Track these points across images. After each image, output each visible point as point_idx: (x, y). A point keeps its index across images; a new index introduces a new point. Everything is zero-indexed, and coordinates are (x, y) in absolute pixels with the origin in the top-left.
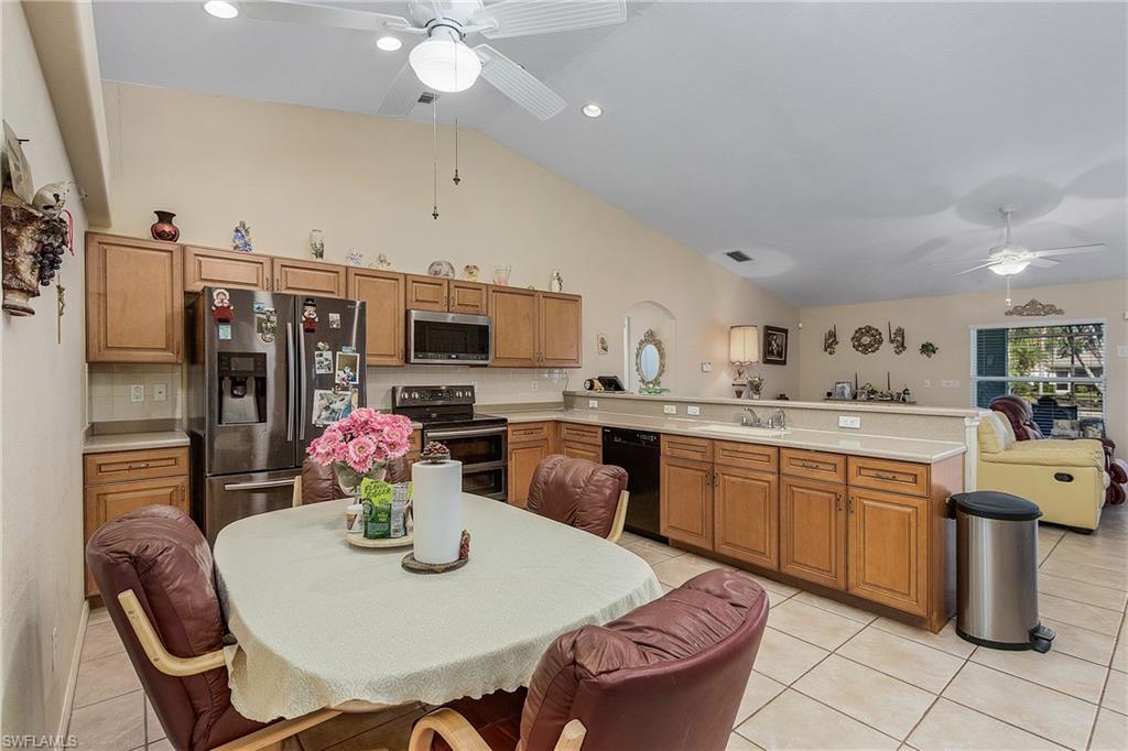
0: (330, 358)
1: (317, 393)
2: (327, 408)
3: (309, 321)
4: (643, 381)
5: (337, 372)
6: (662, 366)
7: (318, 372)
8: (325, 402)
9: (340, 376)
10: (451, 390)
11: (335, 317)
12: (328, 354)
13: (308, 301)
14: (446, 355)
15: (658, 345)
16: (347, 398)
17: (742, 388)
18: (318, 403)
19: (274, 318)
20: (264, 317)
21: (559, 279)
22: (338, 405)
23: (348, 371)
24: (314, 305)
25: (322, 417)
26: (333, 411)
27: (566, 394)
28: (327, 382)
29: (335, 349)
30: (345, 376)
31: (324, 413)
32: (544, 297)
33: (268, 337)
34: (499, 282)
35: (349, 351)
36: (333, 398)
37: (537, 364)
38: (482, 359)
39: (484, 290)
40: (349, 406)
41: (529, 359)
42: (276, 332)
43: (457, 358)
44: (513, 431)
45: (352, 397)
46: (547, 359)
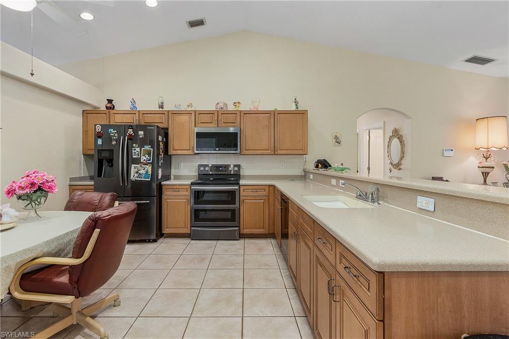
0: (139, 151)
1: (133, 166)
2: (137, 172)
3: (130, 135)
4: (391, 164)
5: (142, 157)
6: (403, 152)
7: (133, 157)
8: (136, 170)
9: (143, 159)
10: (227, 167)
11: (141, 133)
12: (138, 149)
13: (131, 127)
15: (400, 138)
16: (146, 168)
17: (487, 170)
18: (133, 170)
19: (116, 135)
20: (113, 135)
21: (296, 102)
22: (142, 172)
23: (147, 156)
24: (132, 128)
25: (135, 176)
26: (140, 174)
27: (304, 171)
28: (137, 161)
29: (141, 146)
30: (145, 158)
31: (136, 175)
32: (278, 114)
33: (114, 143)
34: (254, 108)
35: (147, 148)
36: (140, 168)
37: (273, 153)
38: (233, 150)
39: (239, 114)
40: (147, 172)
41: (268, 150)
42: (118, 141)
43: (219, 150)
44: (244, 189)
45: (149, 168)
46: (280, 150)
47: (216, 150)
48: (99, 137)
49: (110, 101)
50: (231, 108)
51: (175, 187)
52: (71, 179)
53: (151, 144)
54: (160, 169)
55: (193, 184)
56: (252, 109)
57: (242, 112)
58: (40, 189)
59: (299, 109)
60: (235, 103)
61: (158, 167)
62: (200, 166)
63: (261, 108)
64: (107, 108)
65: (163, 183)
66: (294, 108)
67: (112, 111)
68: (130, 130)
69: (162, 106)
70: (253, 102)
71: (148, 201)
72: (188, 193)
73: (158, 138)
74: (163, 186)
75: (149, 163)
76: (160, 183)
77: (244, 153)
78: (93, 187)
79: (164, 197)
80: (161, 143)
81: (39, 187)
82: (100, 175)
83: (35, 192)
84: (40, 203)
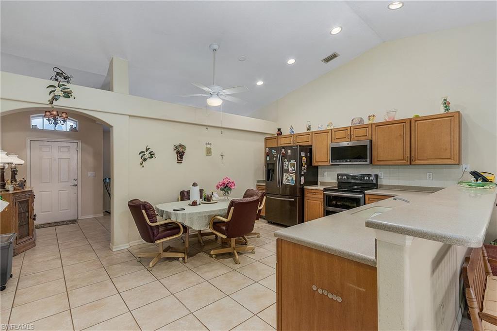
0: (288, 164)
1: (284, 174)
2: (287, 179)
3: (283, 153)
7: (285, 168)
8: (286, 177)
9: (291, 169)
10: (363, 176)
11: (289, 151)
13: (283, 148)
14: (345, 160)
16: (292, 176)
18: (285, 177)
19: (276, 154)
20: (274, 154)
21: (445, 104)
22: (290, 178)
23: (293, 168)
26: (289, 180)
28: (287, 171)
29: (289, 161)
31: (286, 181)
32: (416, 121)
33: (275, 159)
34: (389, 119)
35: (293, 161)
36: (289, 176)
37: (409, 163)
38: (363, 161)
39: (370, 127)
40: (293, 179)
41: (403, 160)
42: (276, 157)
43: (350, 162)
44: (369, 198)
45: (294, 176)
46: (418, 159)
47: (346, 161)
48: (268, 156)
49: (279, 130)
50: (366, 122)
51: (312, 191)
52: (258, 182)
53: (295, 159)
54: (303, 177)
55: (325, 189)
56: (388, 120)
57: (373, 125)
58: (227, 186)
59: (450, 111)
60: (369, 116)
61: (301, 175)
62: (339, 175)
63: (398, 117)
64: (277, 134)
65: (305, 187)
66: (442, 110)
67: (280, 136)
68: (283, 150)
69: (309, 129)
70: (387, 113)
71: (293, 200)
72: (322, 197)
73: (300, 154)
74: (305, 190)
75: (294, 173)
76: (303, 187)
77: (376, 164)
78: (265, 187)
79: (306, 198)
80: (304, 158)
81: (227, 185)
82: (268, 180)
83: (225, 187)
84: (228, 193)
